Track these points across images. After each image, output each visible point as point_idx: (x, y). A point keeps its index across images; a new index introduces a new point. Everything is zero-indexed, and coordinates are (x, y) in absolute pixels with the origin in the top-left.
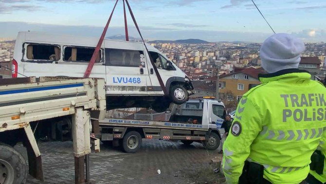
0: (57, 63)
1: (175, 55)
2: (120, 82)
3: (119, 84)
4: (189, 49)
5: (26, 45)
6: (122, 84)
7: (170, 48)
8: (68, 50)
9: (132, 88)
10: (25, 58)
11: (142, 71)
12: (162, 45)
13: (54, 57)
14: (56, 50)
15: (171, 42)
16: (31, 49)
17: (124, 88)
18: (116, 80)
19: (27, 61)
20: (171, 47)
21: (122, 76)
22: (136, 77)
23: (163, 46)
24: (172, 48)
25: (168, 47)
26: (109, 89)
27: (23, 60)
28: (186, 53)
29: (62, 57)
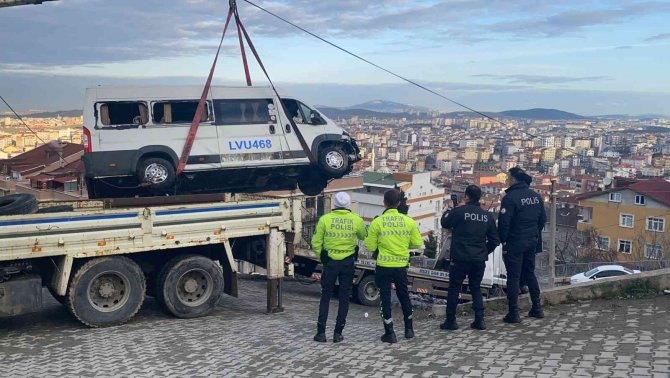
0: (144, 127)
1: (498, 144)
2: (240, 148)
3: (238, 151)
4: (533, 131)
5: (99, 106)
6: (244, 151)
7: (487, 129)
8: (159, 107)
9: (259, 156)
10: (100, 125)
11: (272, 129)
12: (469, 121)
13: (139, 119)
14: (141, 108)
15: (490, 116)
16: (106, 110)
17: (246, 156)
18: (234, 145)
19: (103, 128)
20: (489, 126)
21: (243, 140)
22: (265, 139)
23: (471, 124)
24: (493, 128)
25: (482, 126)
26: (224, 159)
27: (96, 128)
28: (523, 140)
29: (150, 118)
